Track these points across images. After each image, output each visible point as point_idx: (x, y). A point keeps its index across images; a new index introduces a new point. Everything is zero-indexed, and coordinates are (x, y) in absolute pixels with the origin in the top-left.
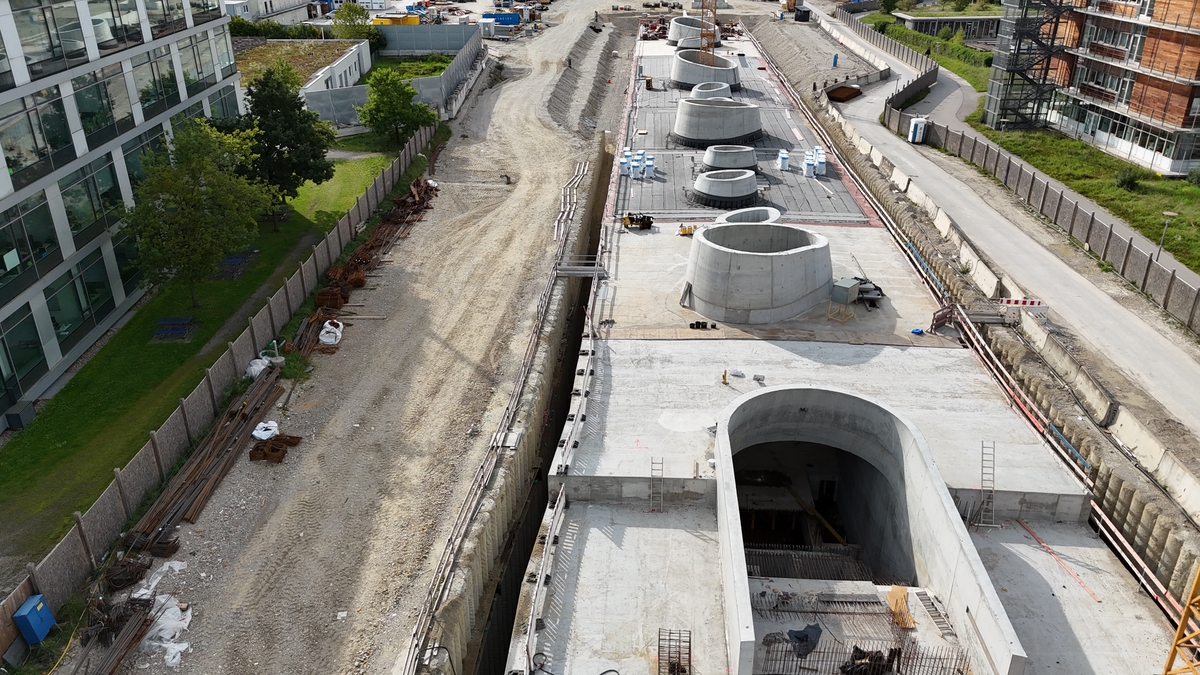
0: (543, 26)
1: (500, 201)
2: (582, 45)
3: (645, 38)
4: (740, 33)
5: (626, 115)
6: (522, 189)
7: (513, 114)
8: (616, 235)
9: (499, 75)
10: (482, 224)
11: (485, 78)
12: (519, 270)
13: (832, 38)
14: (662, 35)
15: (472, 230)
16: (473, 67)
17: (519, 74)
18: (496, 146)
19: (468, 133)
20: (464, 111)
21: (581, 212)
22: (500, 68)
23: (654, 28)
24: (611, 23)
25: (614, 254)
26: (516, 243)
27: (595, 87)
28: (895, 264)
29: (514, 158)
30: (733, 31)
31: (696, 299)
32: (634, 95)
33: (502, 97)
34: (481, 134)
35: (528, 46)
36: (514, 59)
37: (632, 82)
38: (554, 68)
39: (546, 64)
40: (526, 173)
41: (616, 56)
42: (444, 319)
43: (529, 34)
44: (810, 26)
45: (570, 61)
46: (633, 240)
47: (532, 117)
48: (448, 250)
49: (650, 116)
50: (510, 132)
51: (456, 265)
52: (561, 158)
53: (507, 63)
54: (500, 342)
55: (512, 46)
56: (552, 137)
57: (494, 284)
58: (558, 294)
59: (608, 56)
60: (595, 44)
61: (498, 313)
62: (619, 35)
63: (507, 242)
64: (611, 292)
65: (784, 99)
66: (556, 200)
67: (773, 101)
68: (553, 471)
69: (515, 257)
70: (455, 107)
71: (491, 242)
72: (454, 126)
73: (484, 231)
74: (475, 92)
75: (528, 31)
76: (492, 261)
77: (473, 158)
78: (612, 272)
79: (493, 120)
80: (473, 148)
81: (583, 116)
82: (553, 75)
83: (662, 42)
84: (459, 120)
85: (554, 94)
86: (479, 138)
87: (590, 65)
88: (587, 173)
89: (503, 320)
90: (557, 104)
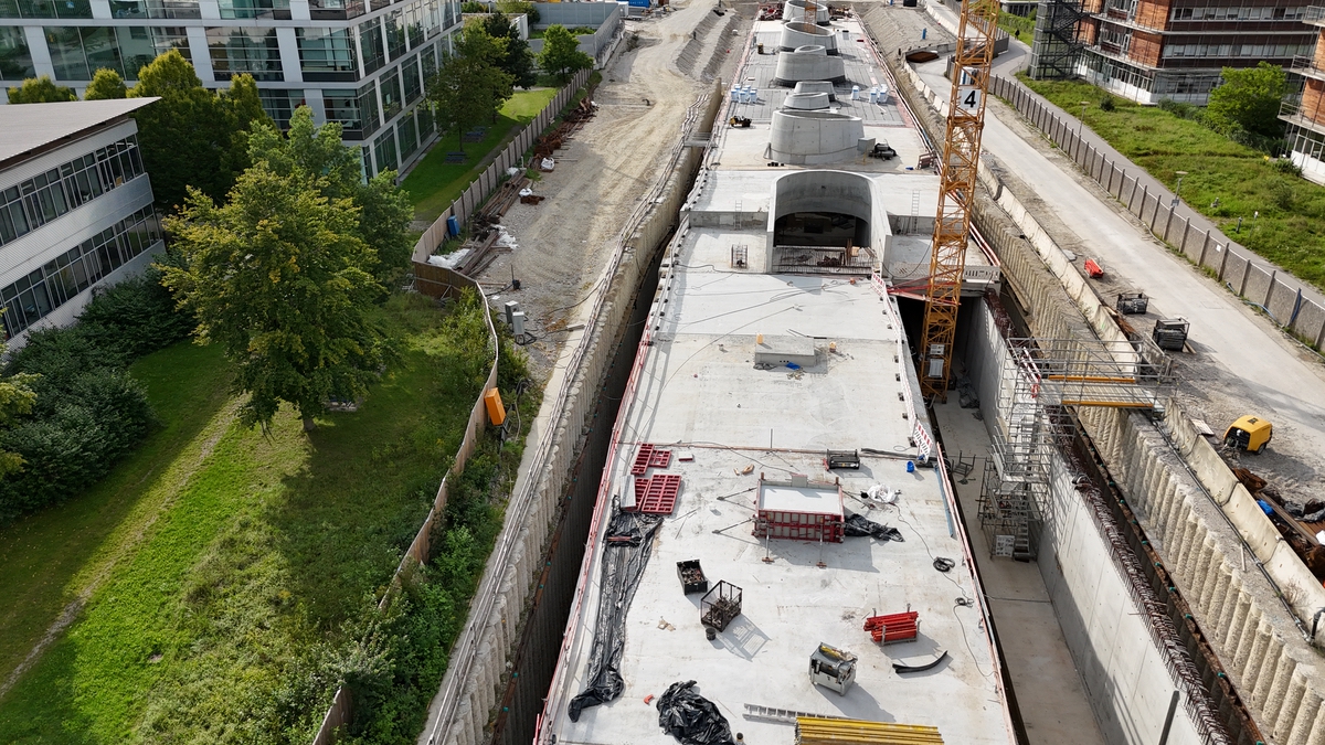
0: (671, 9)
1: (643, 113)
2: (706, 24)
3: (762, 19)
4: (849, 16)
5: (739, 69)
6: (658, 109)
7: (648, 67)
8: (725, 130)
9: (634, 43)
10: (632, 124)
11: (624, 45)
12: (659, 144)
13: (934, 20)
14: (779, 17)
15: (625, 127)
16: (614, 36)
17: (652, 43)
18: (637, 86)
19: (615, 78)
20: (610, 65)
21: (701, 119)
22: (635, 38)
23: (771, 11)
24: (733, 9)
25: (723, 138)
26: (656, 132)
27: (715, 54)
28: (913, 144)
29: (652, 92)
30: (843, 13)
31: (773, 152)
32: (748, 57)
33: (639, 57)
34: (626, 79)
35: (658, 24)
36: (647, 33)
37: (747, 49)
38: (682, 39)
39: (674, 37)
40: (661, 100)
41: (736, 34)
42: (613, 162)
43: (659, 15)
44: (917, 11)
45: (694, 34)
46: (738, 132)
47: (664, 69)
48: (611, 135)
49: (758, 70)
50: (647, 79)
51: (617, 142)
52: (687, 92)
53: (641, 36)
54: (650, 171)
55: (644, 24)
56: (680, 81)
57: (642, 149)
58: (685, 153)
59: (729, 34)
60: (718, 24)
61: (647, 161)
62: (740, 19)
63: (650, 132)
64: (719, 153)
65: (872, 60)
66: (683, 114)
67: (862, 61)
68: (683, 209)
69: (657, 138)
70: (604, 60)
71: (639, 132)
72: (603, 73)
73: (634, 127)
74: (617, 54)
75: (657, 13)
76: (640, 140)
77: (620, 92)
78: (721, 145)
79: (634, 70)
80: (619, 87)
81: (704, 72)
82: (681, 44)
83: (777, 23)
84: (607, 70)
85: (681, 56)
86: (622, 81)
87: (712, 39)
88: (706, 99)
89: (650, 163)
90: (684, 62)
